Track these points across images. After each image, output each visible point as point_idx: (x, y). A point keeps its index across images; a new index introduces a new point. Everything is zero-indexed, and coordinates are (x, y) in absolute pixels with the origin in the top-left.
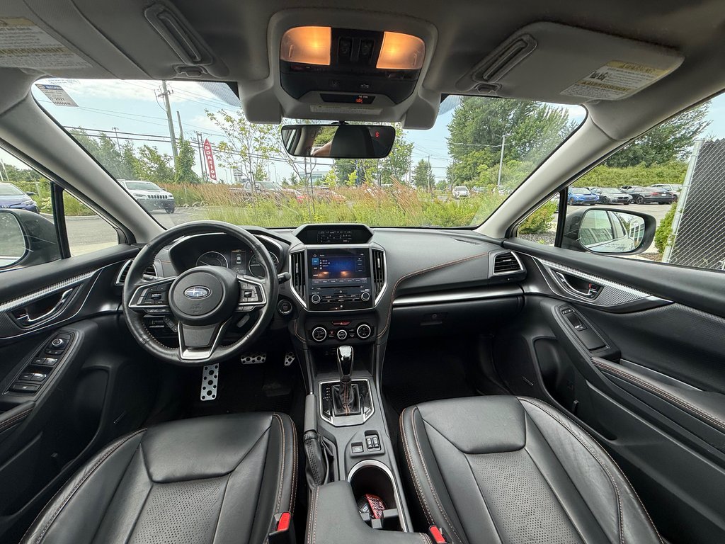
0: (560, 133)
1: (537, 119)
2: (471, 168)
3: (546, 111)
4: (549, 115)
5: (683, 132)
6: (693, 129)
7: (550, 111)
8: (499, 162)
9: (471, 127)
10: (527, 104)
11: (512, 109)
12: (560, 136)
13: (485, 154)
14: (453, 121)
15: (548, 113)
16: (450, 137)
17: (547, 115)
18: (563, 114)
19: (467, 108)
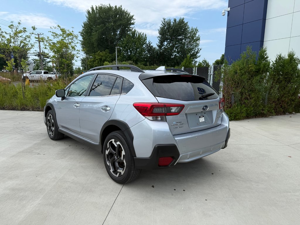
0: (144, 46)
1: (132, 37)
2: (98, 62)
3: (136, 33)
4: (138, 35)
5: (193, 52)
6: (196, 51)
7: (138, 33)
8: (115, 60)
9: (95, 36)
10: (126, 27)
11: (118, 29)
12: (144, 48)
13: (106, 54)
14: (83, 29)
15: (137, 34)
16: (82, 40)
17: (137, 35)
18: (144, 36)
19: (92, 24)
